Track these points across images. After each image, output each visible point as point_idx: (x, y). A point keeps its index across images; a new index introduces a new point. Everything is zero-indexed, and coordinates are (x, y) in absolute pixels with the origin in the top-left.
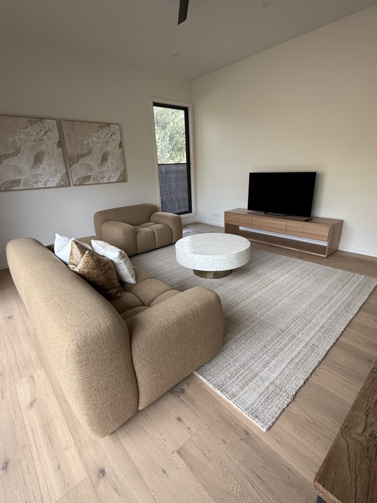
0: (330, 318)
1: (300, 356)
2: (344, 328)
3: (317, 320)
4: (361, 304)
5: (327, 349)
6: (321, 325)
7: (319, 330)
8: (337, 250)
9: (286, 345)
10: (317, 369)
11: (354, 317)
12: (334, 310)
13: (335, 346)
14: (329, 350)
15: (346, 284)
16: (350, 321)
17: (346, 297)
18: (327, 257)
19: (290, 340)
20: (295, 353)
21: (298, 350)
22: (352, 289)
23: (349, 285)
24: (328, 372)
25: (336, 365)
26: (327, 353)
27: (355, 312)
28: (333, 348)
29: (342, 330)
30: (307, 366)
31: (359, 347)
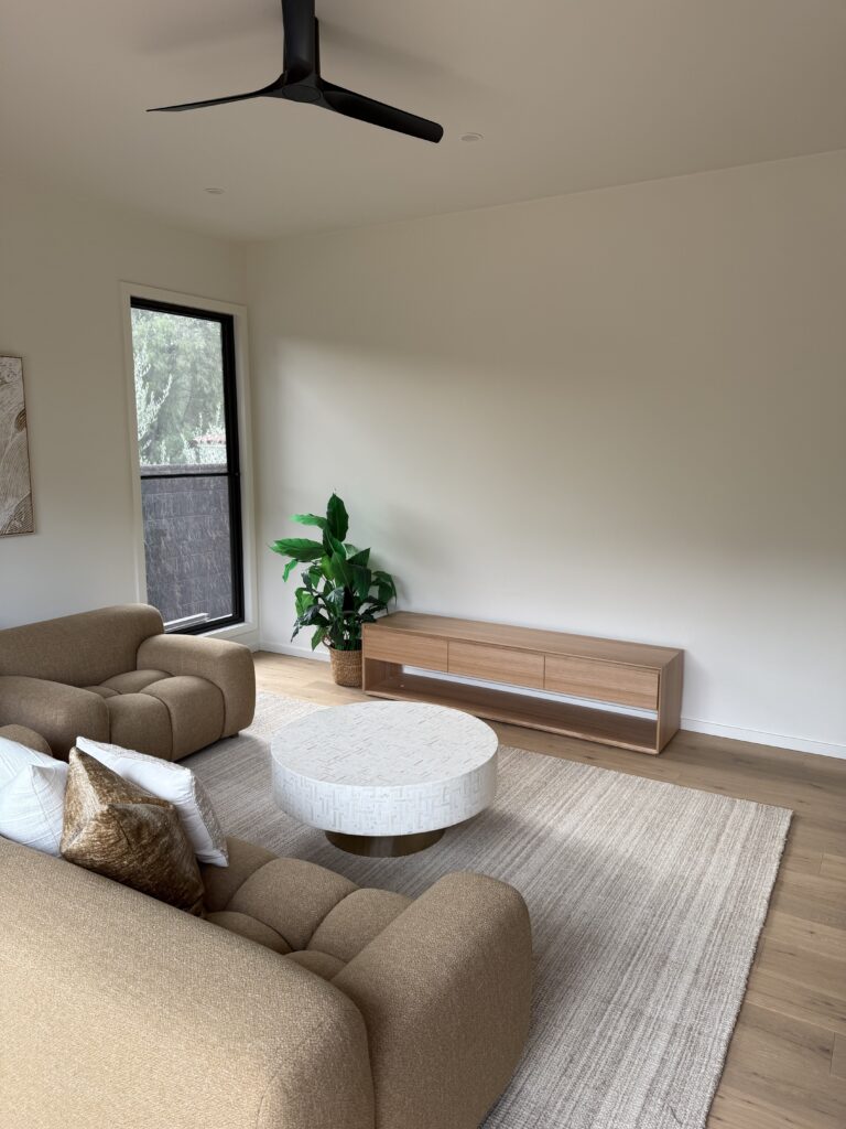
0: (709, 941)
1: (669, 1070)
2: (747, 966)
3: (679, 951)
4: (769, 890)
5: (725, 1036)
6: (693, 965)
7: (694, 982)
8: (679, 732)
9: (625, 1044)
10: (717, 1099)
11: (762, 930)
12: (713, 916)
13: (740, 1025)
14: (731, 1039)
15: (719, 835)
16: (758, 943)
17: (730, 872)
18: (661, 753)
19: (631, 1027)
20: (653, 1065)
21: (658, 1052)
22: (738, 846)
23: (728, 835)
24: (744, 1106)
25: (758, 1080)
26: (729, 1046)
27: (762, 915)
28: (737, 1032)
29: (746, 971)
30: (693, 1097)
31: (793, 1015)
